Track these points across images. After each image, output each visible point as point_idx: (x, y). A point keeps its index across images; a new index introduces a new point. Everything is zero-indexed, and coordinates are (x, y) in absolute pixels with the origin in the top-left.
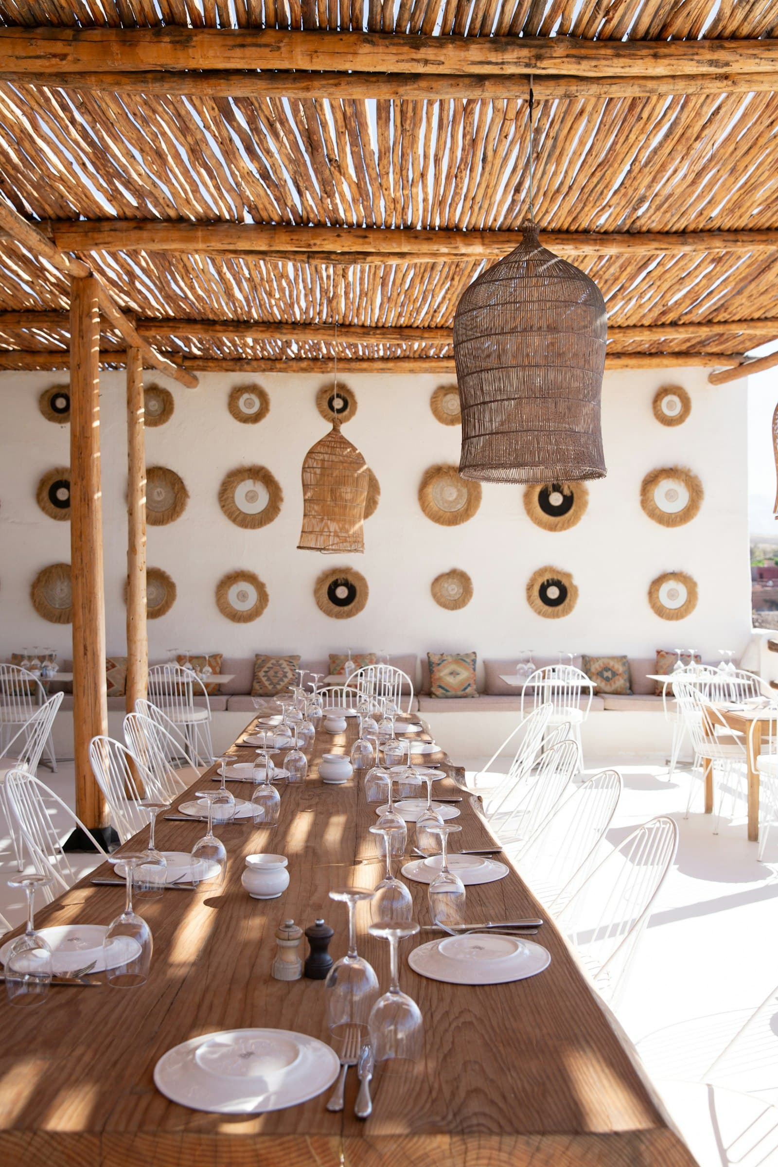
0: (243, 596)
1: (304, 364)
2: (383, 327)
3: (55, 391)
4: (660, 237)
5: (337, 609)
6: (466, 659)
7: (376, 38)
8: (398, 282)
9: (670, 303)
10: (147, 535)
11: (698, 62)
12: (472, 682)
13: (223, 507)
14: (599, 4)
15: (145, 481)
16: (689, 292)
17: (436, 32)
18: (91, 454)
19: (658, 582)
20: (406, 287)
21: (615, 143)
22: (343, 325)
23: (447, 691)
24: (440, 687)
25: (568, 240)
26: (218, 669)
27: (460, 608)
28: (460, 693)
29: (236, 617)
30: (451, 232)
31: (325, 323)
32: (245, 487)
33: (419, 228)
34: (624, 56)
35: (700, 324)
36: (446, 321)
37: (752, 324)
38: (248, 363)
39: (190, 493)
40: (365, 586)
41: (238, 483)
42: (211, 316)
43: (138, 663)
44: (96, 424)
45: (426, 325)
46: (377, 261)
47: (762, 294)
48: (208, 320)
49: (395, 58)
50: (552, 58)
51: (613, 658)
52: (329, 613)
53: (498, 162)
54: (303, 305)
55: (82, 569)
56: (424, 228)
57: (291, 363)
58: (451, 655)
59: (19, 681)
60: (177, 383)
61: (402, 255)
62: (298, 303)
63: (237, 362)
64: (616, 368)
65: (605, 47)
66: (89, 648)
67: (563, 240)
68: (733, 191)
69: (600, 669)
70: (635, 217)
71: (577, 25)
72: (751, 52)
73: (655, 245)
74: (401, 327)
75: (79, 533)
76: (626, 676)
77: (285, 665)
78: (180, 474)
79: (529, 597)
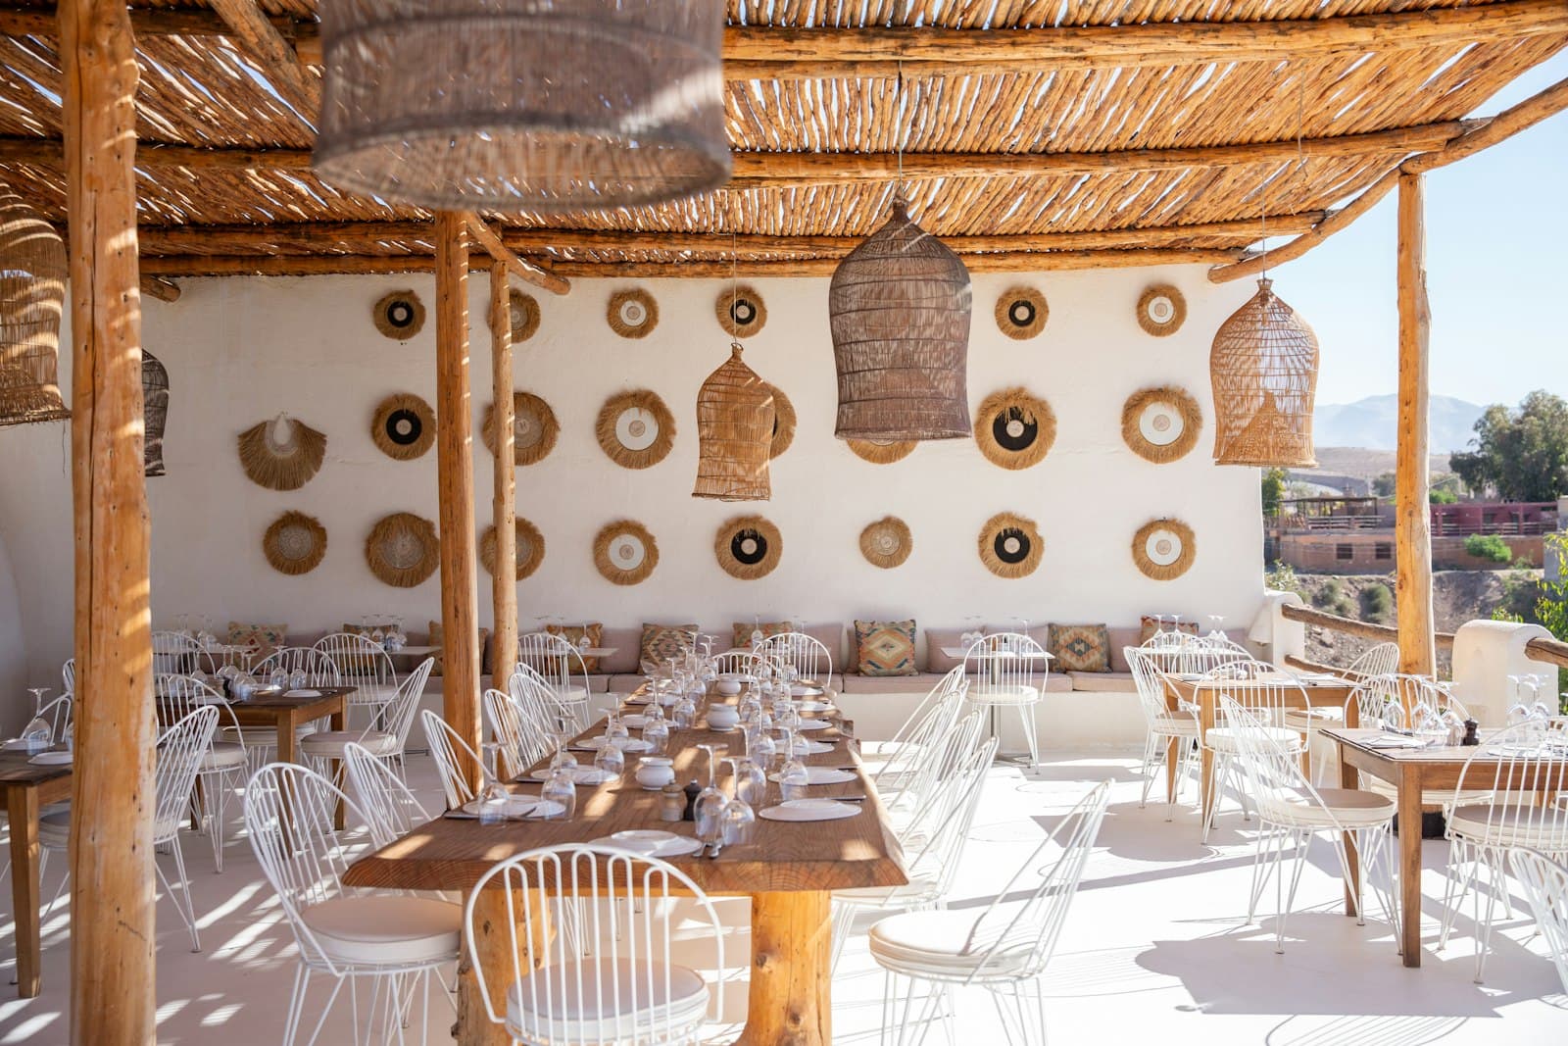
0: (627, 552)
1: (700, 268)
2: (790, 235)
3: (393, 300)
4: (1079, 158)
5: (743, 567)
6: (904, 629)
7: (753, 33)
8: (800, 198)
9: (1119, 210)
10: (517, 479)
11: (1054, 48)
12: (909, 656)
13: (601, 441)
14: (955, 6)
15: (513, 418)
16: (1136, 199)
17: (809, 24)
18: (460, 395)
19: (1144, 532)
20: (811, 200)
21: (1001, 94)
22: (742, 234)
23: (879, 668)
24: (870, 662)
25: (979, 162)
26: (597, 643)
27: (896, 565)
28: (894, 670)
29: (619, 578)
30: (850, 156)
31: (721, 232)
32: (629, 417)
33: (818, 151)
34: (984, 45)
35: (1163, 228)
36: (862, 230)
37: (1225, 227)
38: (631, 267)
39: (561, 425)
40: (779, 539)
41: (621, 412)
42: (589, 227)
43: (507, 631)
44: (466, 361)
45: (840, 233)
46: (773, 185)
47: (1224, 199)
48: (586, 229)
49: (771, 50)
50: (916, 47)
51: (1088, 627)
52: (733, 573)
53: (888, 107)
54: (695, 216)
55: (452, 523)
56: (824, 151)
57: (683, 267)
58: (884, 624)
59: (358, 655)
60: (547, 291)
61: (800, 179)
62: (690, 216)
63: (620, 266)
64: (1085, 268)
65: (966, 36)
66: (460, 610)
67: (973, 162)
68: (1145, 120)
69: (1070, 641)
70: (1047, 140)
71: (940, 17)
72: (1102, 39)
73: (1075, 166)
74: (810, 236)
75: (448, 482)
76: (1103, 650)
77: (679, 636)
78: (548, 401)
79: (982, 552)
